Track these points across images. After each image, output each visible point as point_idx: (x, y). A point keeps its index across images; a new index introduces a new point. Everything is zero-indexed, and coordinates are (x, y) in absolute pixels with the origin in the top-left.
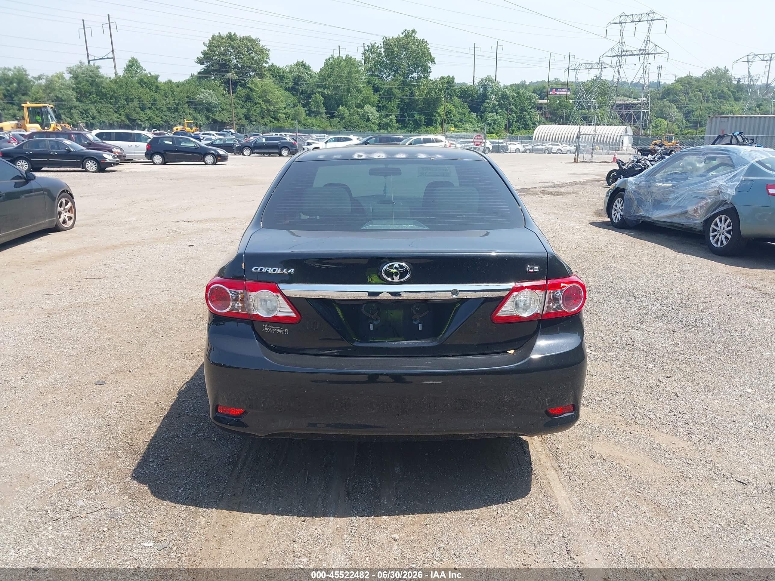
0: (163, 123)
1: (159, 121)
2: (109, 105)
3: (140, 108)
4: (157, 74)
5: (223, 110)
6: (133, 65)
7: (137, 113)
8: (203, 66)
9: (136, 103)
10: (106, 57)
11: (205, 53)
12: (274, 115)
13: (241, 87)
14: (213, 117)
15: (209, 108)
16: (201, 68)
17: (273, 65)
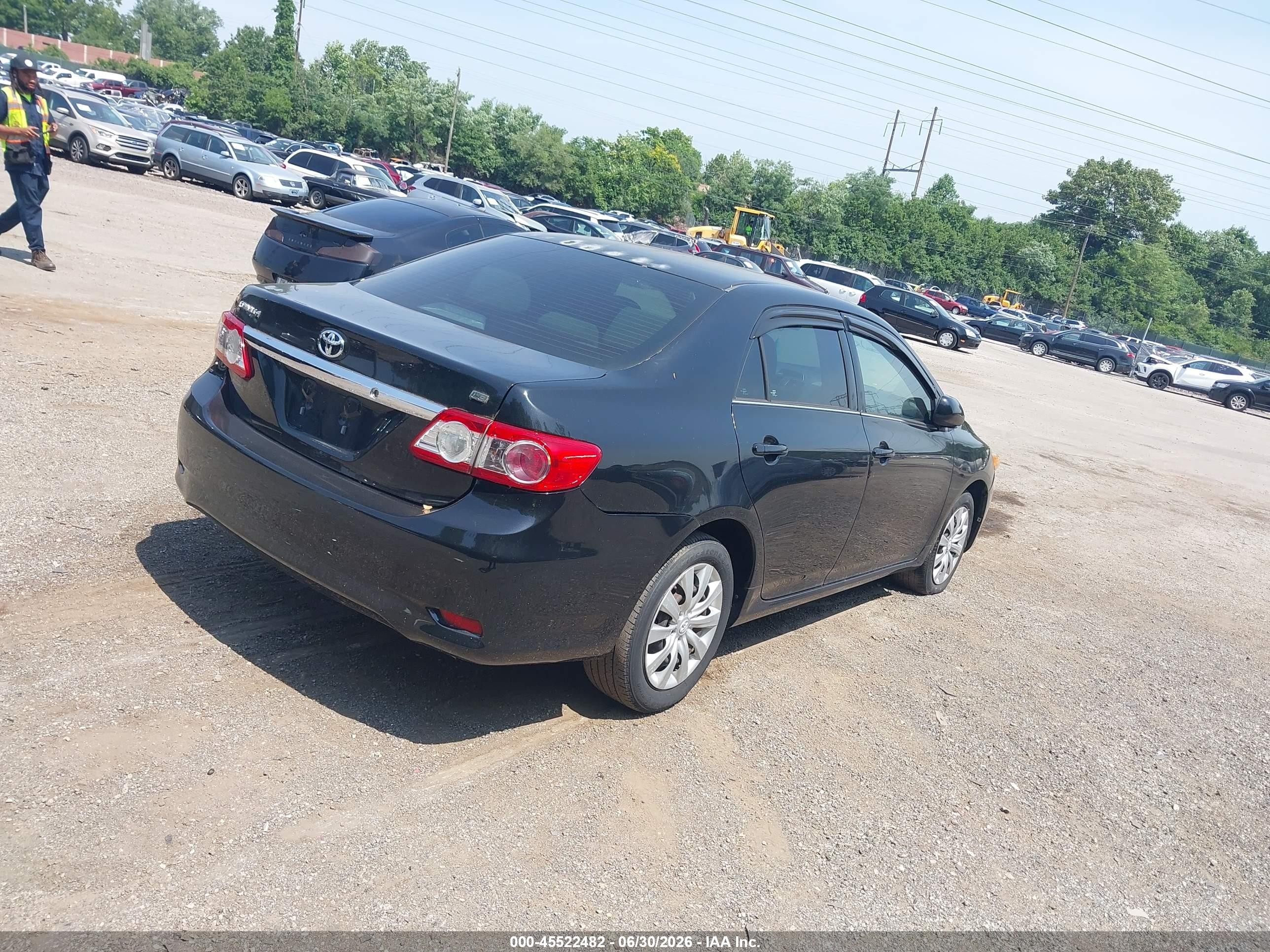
0: (953, 281)
1: (948, 277)
2: (884, 237)
3: (927, 250)
4: (974, 205)
5: (1058, 281)
6: (944, 186)
7: (919, 257)
8: (1054, 207)
9: (923, 242)
10: (909, 168)
11: (1063, 186)
12: (1147, 309)
13: (1107, 250)
14: (1037, 289)
15: (1036, 273)
16: (1048, 208)
17: (1179, 226)
